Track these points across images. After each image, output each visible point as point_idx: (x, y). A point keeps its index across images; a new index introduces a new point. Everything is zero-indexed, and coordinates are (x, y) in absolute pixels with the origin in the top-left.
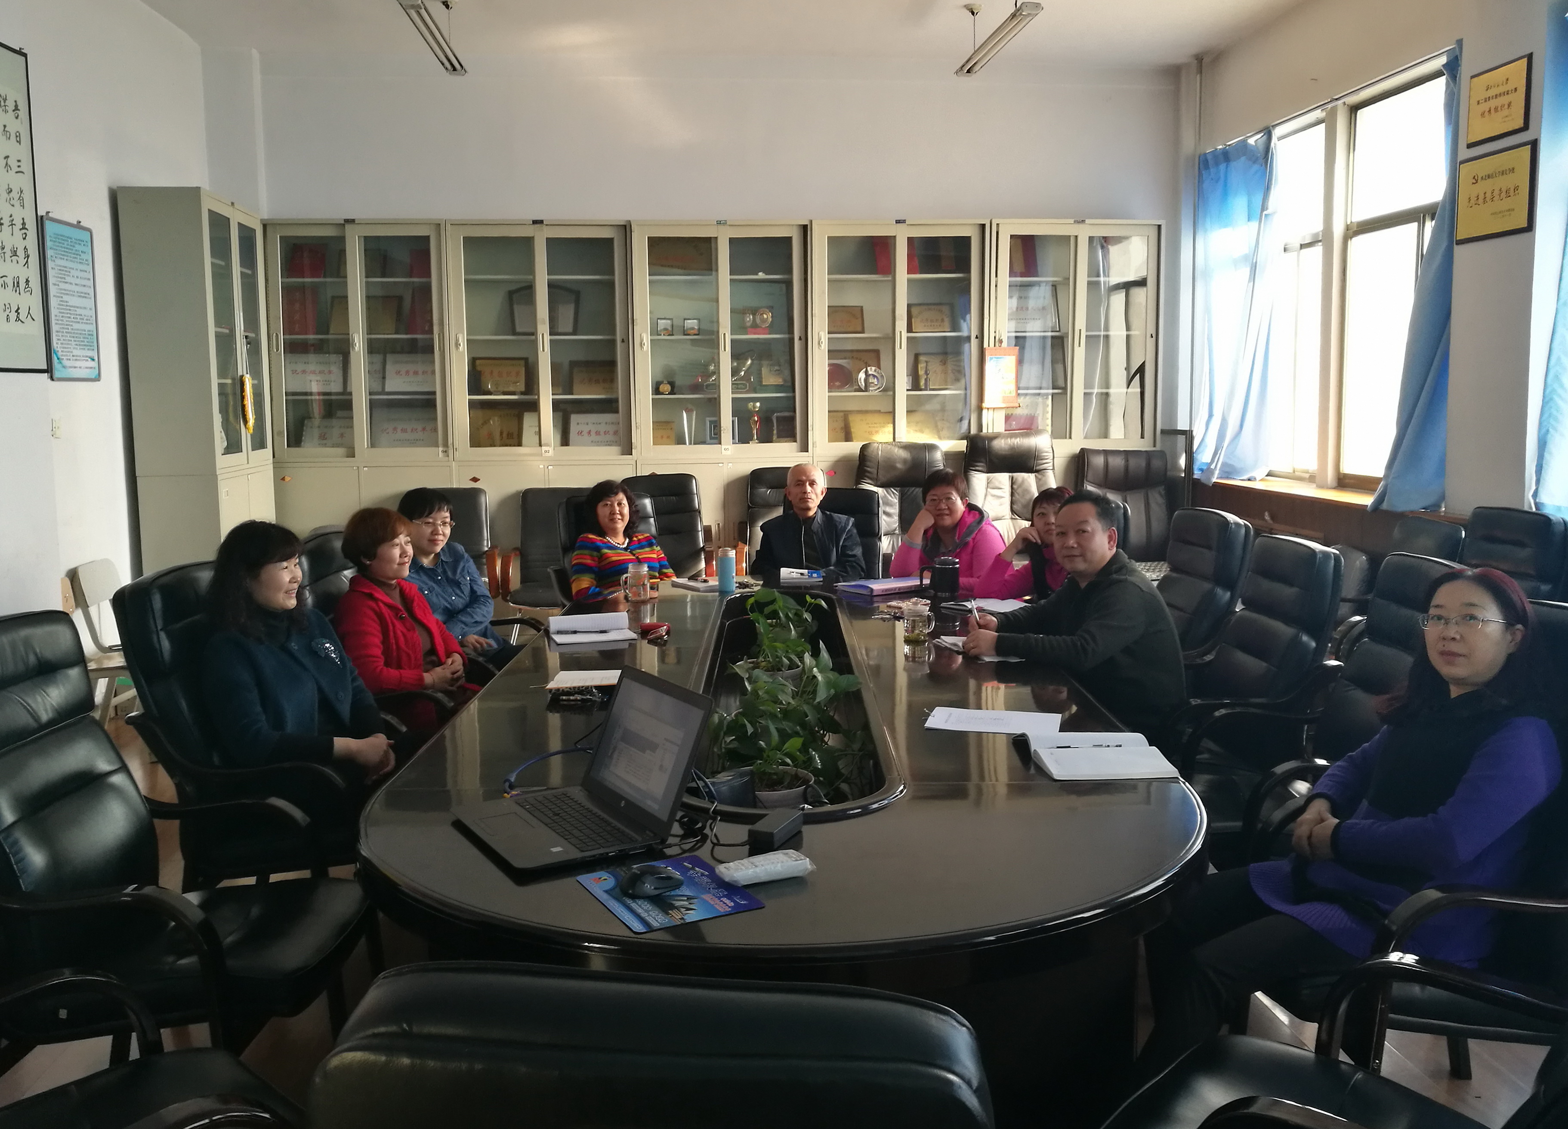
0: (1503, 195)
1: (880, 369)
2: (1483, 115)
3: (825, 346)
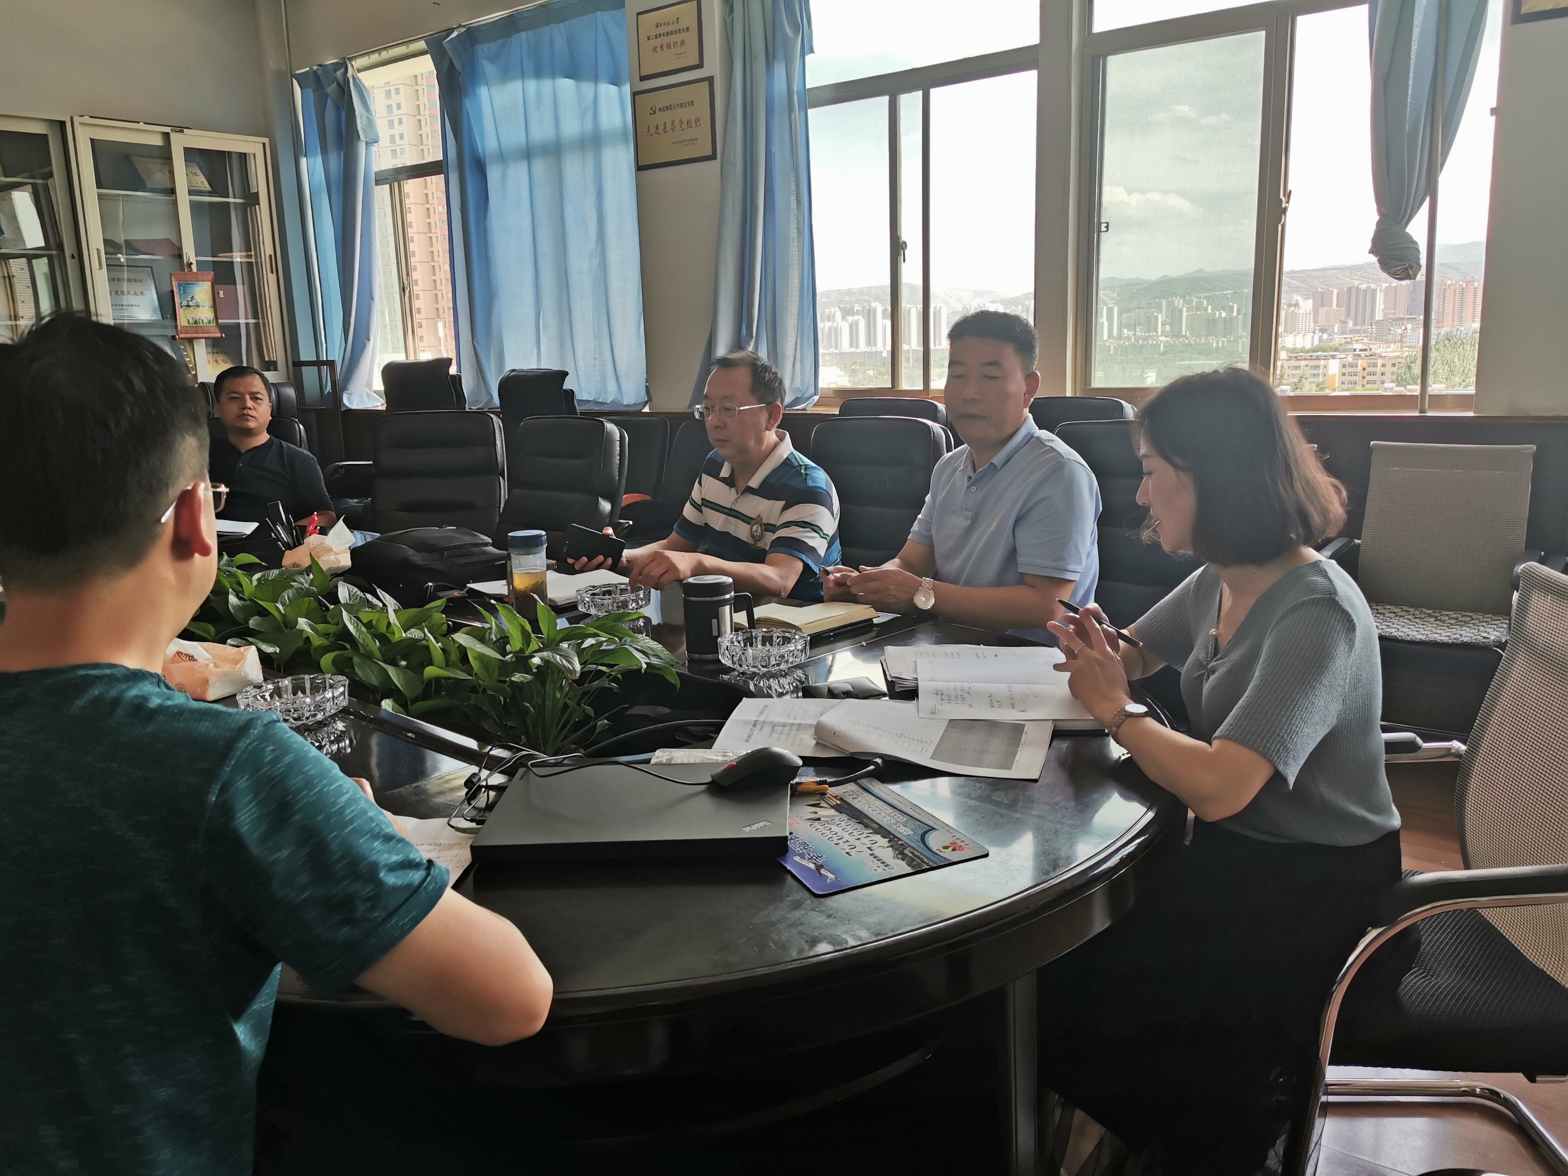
0: (685, 126)
2: (654, 50)
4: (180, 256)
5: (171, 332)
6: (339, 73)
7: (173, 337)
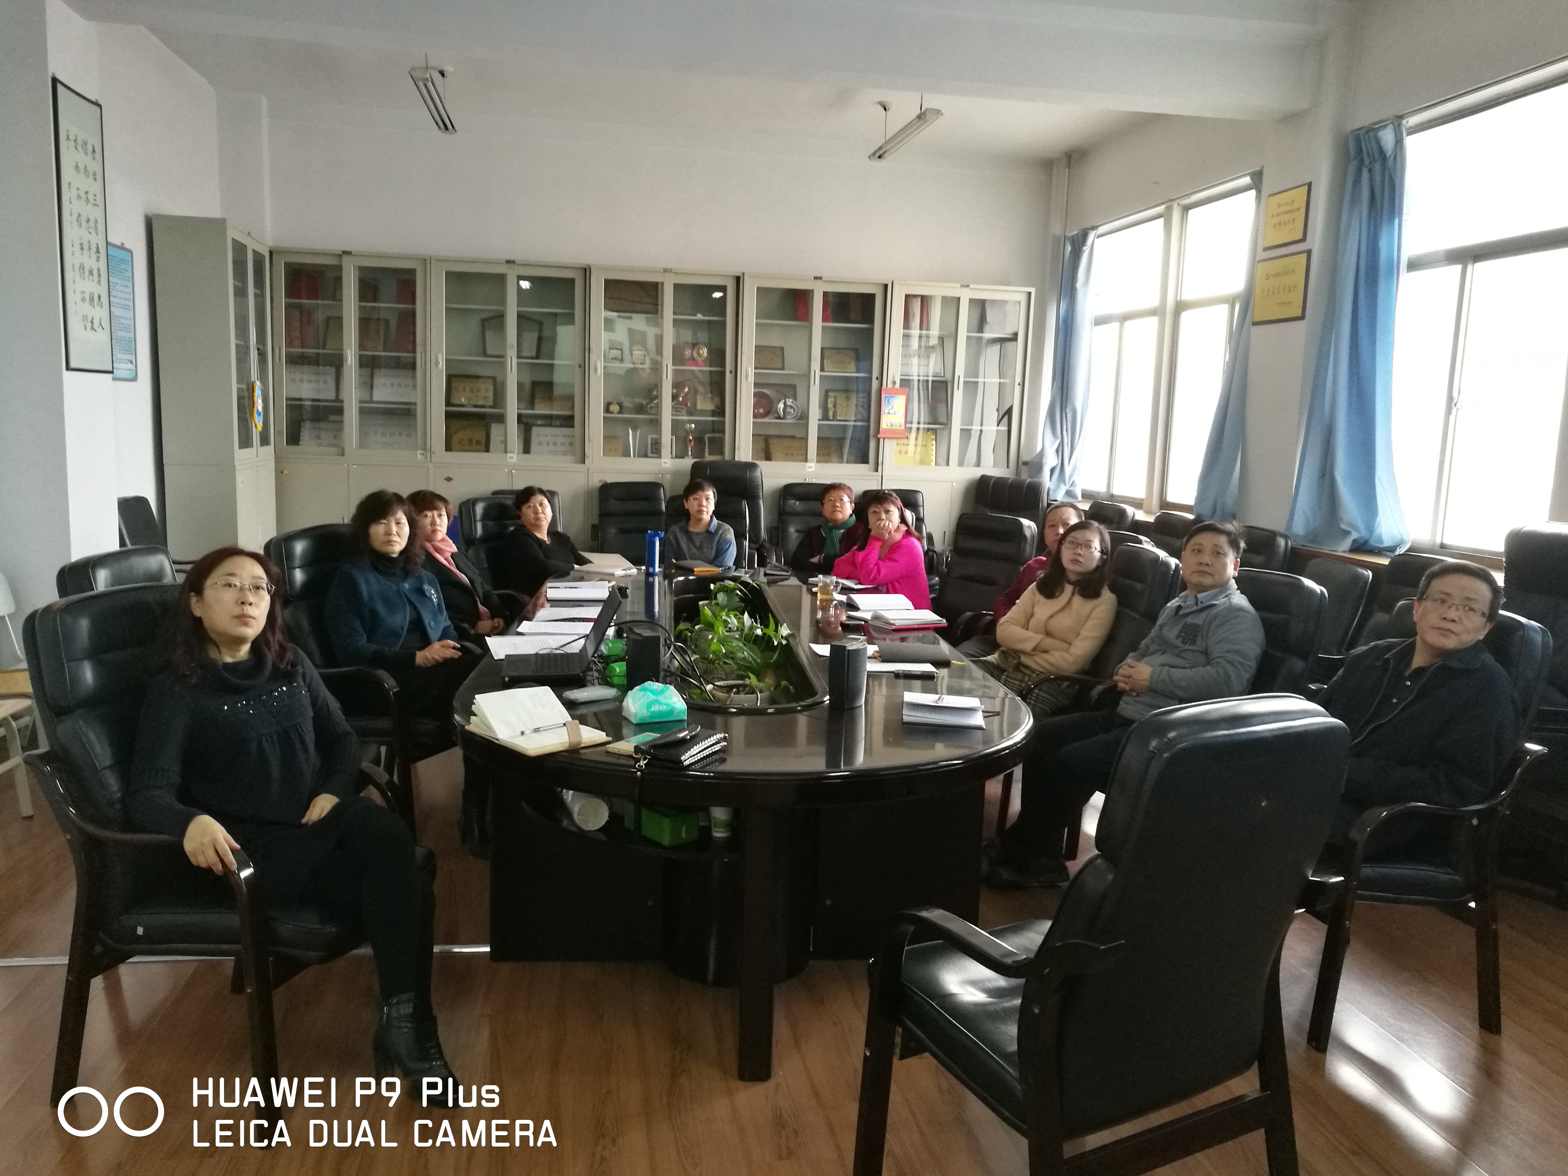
0: (1286, 290)
1: (796, 400)
2: (1275, 226)
3: (751, 379)
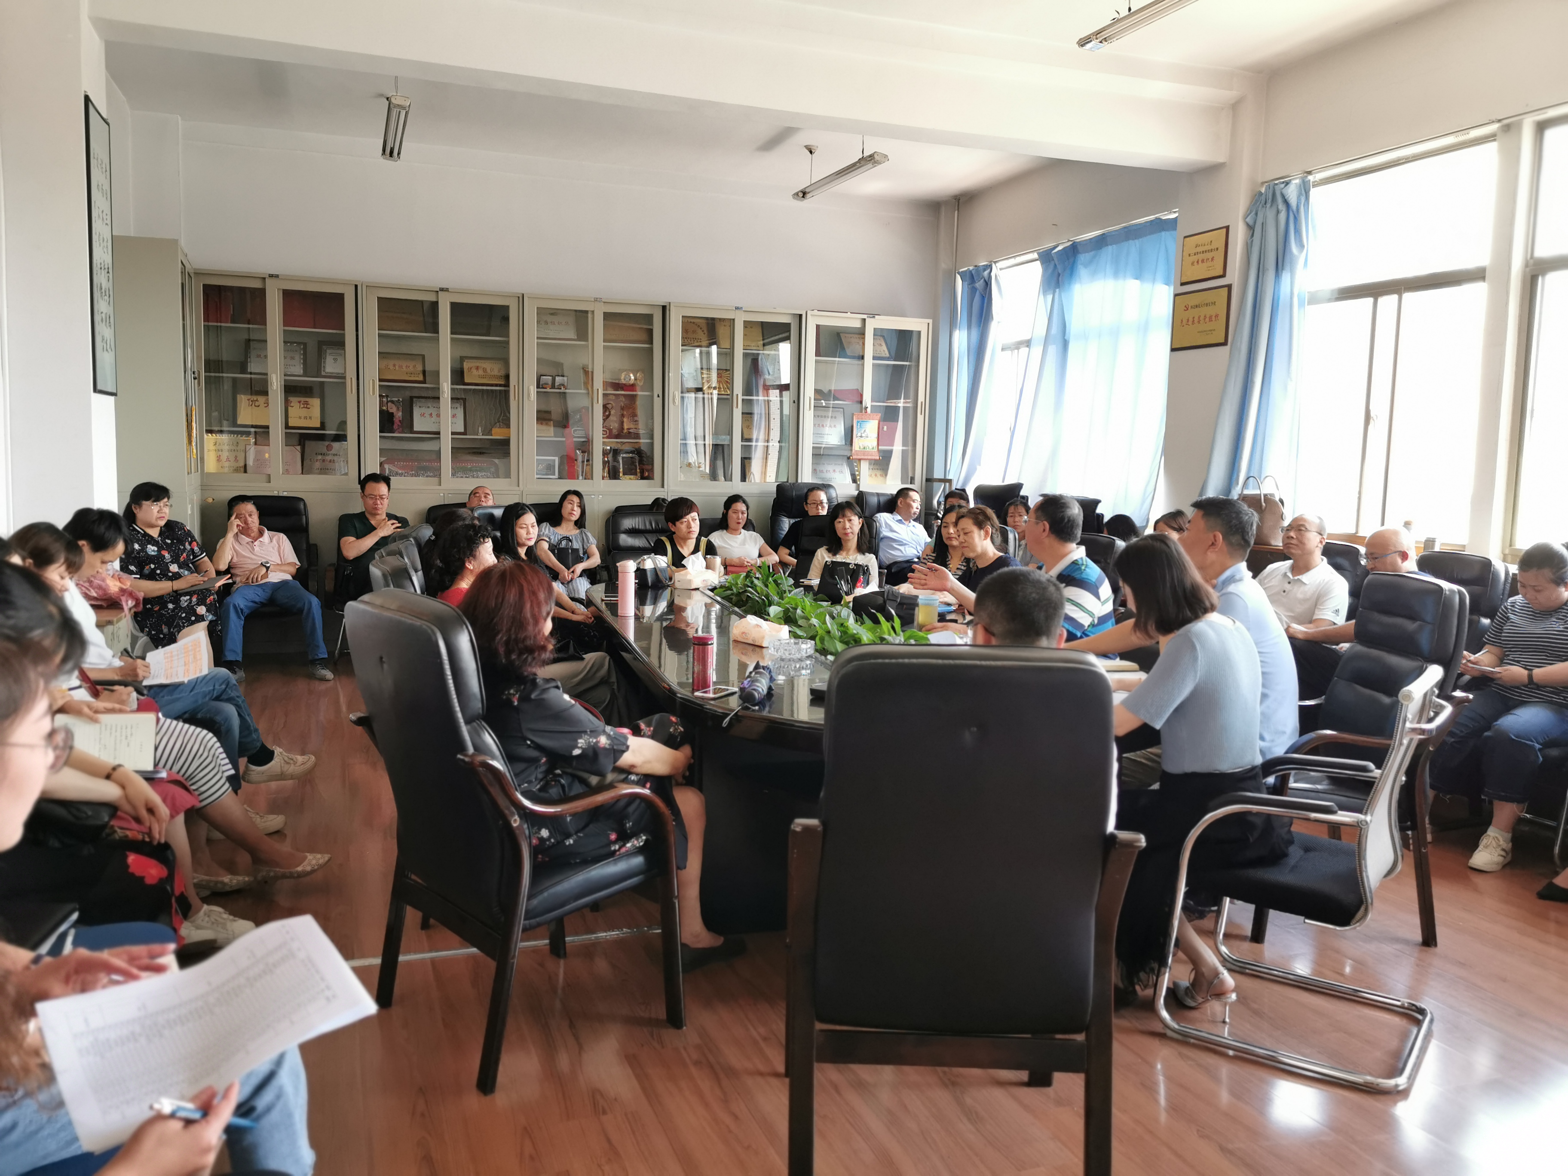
0: (1207, 319)
2: (1193, 264)
4: (861, 402)
5: (848, 454)
6: (986, 273)
7: (849, 458)
